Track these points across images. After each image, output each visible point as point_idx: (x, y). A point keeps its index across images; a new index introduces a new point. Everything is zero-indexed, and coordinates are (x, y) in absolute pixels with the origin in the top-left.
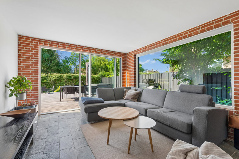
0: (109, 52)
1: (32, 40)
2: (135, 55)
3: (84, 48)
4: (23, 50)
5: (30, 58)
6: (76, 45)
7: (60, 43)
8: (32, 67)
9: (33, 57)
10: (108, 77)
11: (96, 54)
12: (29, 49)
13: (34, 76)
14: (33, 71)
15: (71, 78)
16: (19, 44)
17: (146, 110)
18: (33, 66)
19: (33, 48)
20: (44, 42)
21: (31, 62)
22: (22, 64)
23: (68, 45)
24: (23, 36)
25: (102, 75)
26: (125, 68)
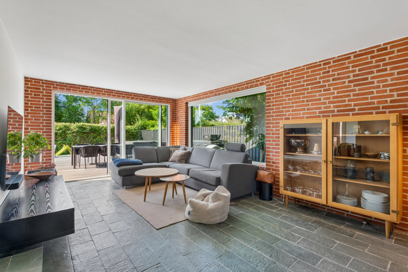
0: (150, 98)
1: (42, 83)
2: (187, 103)
3: (115, 93)
4: (31, 98)
5: (40, 108)
6: (104, 89)
7: (81, 87)
8: (43, 120)
9: (45, 106)
10: (152, 129)
11: (132, 101)
12: (39, 95)
13: (46, 132)
14: (45, 124)
15: (85, 131)
16: (26, 89)
17: (189, 170)
18: (45, 118)
19: (45, 94)
20: (60, 85)
21: (41, 113)
22: (29, 115)
23: (92, 89)
24: (31, 78)
25: (142, 126)
26: (174, 119)
